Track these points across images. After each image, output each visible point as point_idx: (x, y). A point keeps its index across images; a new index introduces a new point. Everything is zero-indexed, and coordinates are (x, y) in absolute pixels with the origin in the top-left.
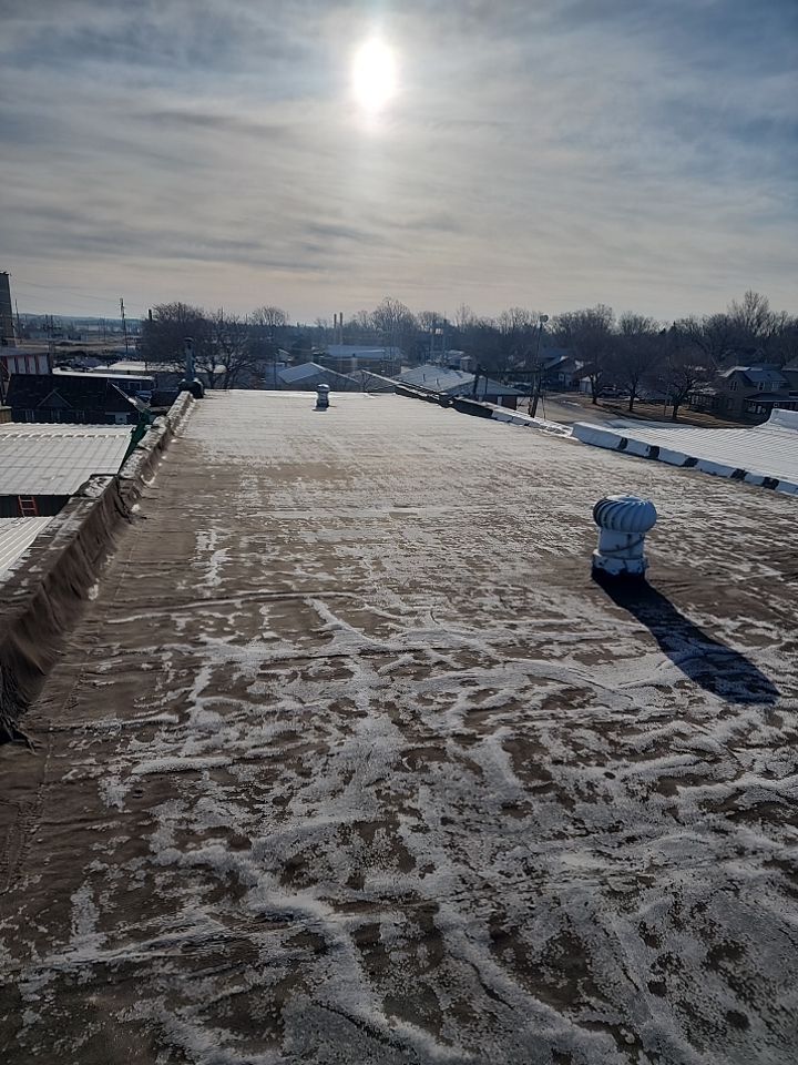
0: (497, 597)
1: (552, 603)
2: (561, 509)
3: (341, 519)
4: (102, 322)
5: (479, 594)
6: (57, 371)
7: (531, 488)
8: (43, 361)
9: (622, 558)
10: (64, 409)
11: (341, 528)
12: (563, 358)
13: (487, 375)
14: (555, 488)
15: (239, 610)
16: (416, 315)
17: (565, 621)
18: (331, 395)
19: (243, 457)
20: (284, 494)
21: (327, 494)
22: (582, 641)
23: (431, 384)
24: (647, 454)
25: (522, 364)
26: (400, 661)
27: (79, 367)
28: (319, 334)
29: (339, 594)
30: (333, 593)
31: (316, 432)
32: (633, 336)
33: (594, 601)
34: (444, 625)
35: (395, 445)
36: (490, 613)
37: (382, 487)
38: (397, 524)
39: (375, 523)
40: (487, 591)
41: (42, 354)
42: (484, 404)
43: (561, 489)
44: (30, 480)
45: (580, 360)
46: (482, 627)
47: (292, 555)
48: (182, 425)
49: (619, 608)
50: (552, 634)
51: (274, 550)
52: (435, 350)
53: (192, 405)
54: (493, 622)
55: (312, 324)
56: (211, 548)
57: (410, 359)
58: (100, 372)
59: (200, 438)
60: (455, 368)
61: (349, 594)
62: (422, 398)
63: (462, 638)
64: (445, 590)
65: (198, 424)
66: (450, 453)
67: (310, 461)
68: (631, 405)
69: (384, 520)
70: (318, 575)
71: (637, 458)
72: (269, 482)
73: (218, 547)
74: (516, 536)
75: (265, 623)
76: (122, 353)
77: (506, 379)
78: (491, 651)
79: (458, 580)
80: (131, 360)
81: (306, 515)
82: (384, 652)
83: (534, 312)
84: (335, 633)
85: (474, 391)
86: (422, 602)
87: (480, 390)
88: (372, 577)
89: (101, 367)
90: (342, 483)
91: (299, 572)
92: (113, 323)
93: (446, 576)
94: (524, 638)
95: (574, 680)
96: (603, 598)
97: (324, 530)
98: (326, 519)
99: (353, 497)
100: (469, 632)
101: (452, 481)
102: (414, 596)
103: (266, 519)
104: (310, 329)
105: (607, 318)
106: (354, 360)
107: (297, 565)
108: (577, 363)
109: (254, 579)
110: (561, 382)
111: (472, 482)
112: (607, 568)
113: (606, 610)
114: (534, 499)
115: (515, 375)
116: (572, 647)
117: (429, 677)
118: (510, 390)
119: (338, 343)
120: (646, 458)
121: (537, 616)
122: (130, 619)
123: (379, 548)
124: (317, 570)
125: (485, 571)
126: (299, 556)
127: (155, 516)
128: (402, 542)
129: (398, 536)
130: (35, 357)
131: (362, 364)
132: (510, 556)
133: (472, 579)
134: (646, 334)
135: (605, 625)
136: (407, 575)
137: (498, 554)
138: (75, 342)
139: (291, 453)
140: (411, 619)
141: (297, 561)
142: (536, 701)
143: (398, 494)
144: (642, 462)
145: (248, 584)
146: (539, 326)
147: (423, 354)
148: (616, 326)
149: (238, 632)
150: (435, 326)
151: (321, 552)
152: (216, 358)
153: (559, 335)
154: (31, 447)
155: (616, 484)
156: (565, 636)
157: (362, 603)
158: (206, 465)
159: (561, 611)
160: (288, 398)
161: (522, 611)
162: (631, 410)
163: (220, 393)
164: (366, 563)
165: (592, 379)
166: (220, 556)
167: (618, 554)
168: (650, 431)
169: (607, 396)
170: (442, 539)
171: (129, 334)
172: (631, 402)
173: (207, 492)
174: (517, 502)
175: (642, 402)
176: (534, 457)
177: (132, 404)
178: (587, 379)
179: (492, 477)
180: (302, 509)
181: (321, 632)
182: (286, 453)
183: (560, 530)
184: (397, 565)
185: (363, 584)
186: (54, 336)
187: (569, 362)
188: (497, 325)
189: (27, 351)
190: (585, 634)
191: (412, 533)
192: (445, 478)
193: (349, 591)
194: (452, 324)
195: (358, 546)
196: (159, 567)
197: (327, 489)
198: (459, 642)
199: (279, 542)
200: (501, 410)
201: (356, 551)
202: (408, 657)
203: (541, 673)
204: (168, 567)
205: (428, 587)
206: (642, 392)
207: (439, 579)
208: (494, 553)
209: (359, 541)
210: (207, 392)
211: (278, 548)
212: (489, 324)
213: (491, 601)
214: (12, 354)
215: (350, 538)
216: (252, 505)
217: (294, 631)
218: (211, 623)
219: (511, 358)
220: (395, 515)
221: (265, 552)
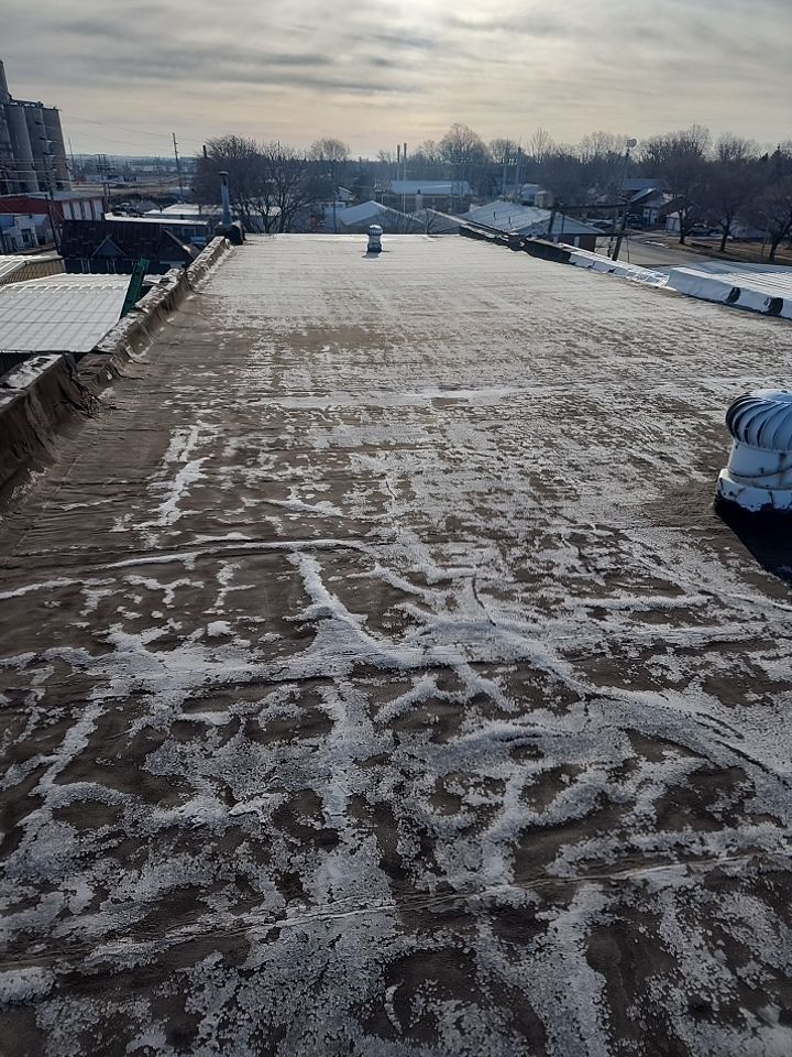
0: (574, 550)
1: (659, 562)
2: (660, 390)
3: (368, 409)
4: (157, 162)
5: (548, 543)
6: (109, 217)
7: (620, 360)
8: (98, 206)
9: (767, 487)
10: (119, 258)
11: (365, 423)
12: (650, 190)
13: (564, 210)
14: (651, 359)
15: (187, 573)
16: (487, 145)
17: (681, 600)
18: (384, 239)
19: (266, 318)
20: (302, 371)
21: (357, 371)
22: (713, 645)
23: (500, 223)
24: (765, 309)
25: (603, 199)
26: (413, 694)
27: (135, 211)
28: (383, 169)
29: (341, 542)
30: (332, 542)
31: (359, 284)
32: (731, 162)
33: (723, 559)
34: (492, 608)
35: (451, 300)
36: (563, 580)
37: (427, 359)
38: (440, 417)
39: (411, 416)
40: (559, 536)
41: (97, 198)
42: (560, 245)
43: (659, 361)
44: (81, 336)
45: (668, 193)
46: (550, 614)
47: (291, 470)
48: (207, 278)
49: (763, 573)
50: (662, 630)
51: (267, 462)
52: (507, 183)
53: (227, 252)
54: (569, 602)
55: (373, 158)
56: (184, 458)
57: (481, 194)
58: (153, 216)
59: (223, 293)
60: (529, 204)
61: (356, 543)
62: (489, 240)
63: (518, 640)
64: (495, 535)
65: (226, 276)
66: (517, 310)
67: (346, 322)
68: (723, 245)
69: (424, 411)
70: (318, 507)
71: (752, 314)
72: (288, 354)
73: (193, 455)
74: (600, 435)
75: (219, 603)
76: (178, 195)
77: (585, 215)
78: (565, 668)
79: (519, 515)
80: (188, 203)
81: (321, 404)
82: (390, 670)
83: (619, 136)
84: (321, 627)
85: (550, 230)
86: (460, 560)
87: (556, 230)
88: (395, 509)
89: (154, 212)
90: (378, 354)
91: (294, 500)
92: (168, 163)
93: (500, 507)
94: (618, 637)
95: (710, 746)
96: (736, 553)
97: (342, 427)
98: (347, 410)
99: (389, 374)
100: (530, 625)
101: (518, 349)
102: (451, 548)
103: (270, 410)
104: (373, 164)
105: (702, 141)
106: (418, 196)
107: (293, 488)
108: (665, 196)
109: (228, 512)
110: (645, 219)
111: (542, 350)
112: (742, 501)
113: (743, 574)
114: (624, 375)
115: (594, 212)
116: (698, 661)
117: (459, 733)
118: (589, 227)
119: (401, 179)
120: (764, 313)
121: (638, 591)
122: (20, 591)
123: (410, 458)
124: (320, 496)
125: (556, 498)
126: (299, 471)
127: (130, 404)
128: (443, 447)
129: (438, 437)
130: (90, 200)
131: (427, 203)
132: (595, 470)
133: (538, 514)
134: (744, 160)
135: (747, 609)
136: (443, 507)
137: (576, 468)
138: (131, 184)
139: (325, 311)
140: (440, 595)
141: (296, 479)
142: (646, 802)
143: (447, 369)
144: (758, 319)
145: (215, 522)
146: (624, 154)
147: (494, 188)
148: (711, 152)
149: (171, 622)
150: (508, 155)
151: (332, 464)
152: (270, 198)
153: (646, 164)
154: (80, 300)
155: (730, 352)
156: (686, 634)
157: (372, 560)
158: (219, 329)
159: (673, 578)
160: (337, 242)
161: (613, 577)
162: (722, 249)
163: (264, 238)
164: (389, 486)
165: (681, 214)
166: (192, 472)
167: (762, 481)
168: (759, 276)
169: (696, 234)
170: (500, 441)
171: (185, 173)
172: (724, 242)
173: (210, 367)
174: (602, 380)
175: (736, 240)
176: (621, 314)
177: (186, 251)
178: (676, 214)
179: (569, 343)
180: (319, 393)
181: (300, 623)
182: (319, 312)
183: (661, 425)
184: (432, 489)
185: (378, 523)
186: (110, 178)
187: (655, 195)
188: (578, 154)
189: (83, 195)
190: (717, 629)
191: (460, 432)
192: (509, 345)
193: (356, 537)
194: (527, 153)
195: (381, 453)
196: (104, 489)
197: (357, 364)
198: (513, 650)
199: (277, 447)
200: (581, 253)
201: (377, 464)
202: (426, 683)
203: (647, 725)
204: (114, 489)
205: (472, 530)
206: (736, 229)
207: (488, 514)
208: (570, 465)
209: (386, 446)
210: (248, 237)
211: (274, 457)
212: (567, 152)
213: (566, 557)
214: (66, 198)
215: (374, 441)
216: (258, 387)
217: (258, 619)
218: (138, 599)
219: (592, 191)
220: (438, 402)
221: (256, 464)
